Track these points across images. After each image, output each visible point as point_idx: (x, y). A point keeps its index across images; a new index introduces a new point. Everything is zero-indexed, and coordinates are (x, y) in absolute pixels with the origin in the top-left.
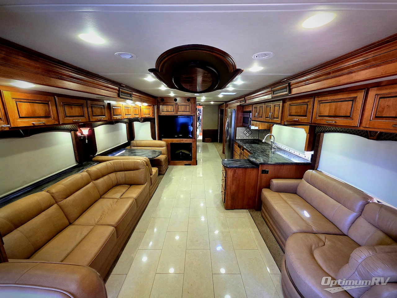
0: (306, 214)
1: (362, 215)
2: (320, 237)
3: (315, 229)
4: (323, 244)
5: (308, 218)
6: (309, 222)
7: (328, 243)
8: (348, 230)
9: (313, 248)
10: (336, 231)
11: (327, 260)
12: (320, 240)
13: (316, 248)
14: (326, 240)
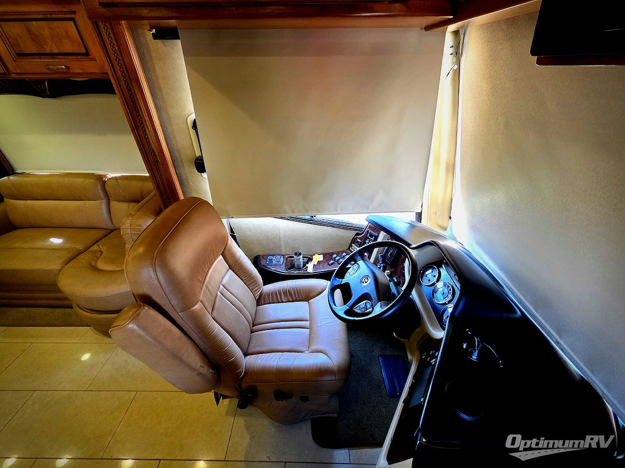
0: (56, 241)
1: (111, 198)
2: (94, 250)
3: (80, 247)
4: (100, 253)
5: (62, 243)
6: (68, 245)
7: (104, 248)
8: (112, 223)
9: (93, 263)
10: (103, 232)
11: (112, 261)
12: (95, 252)
13: (96, 262)
14: (100, 247)
